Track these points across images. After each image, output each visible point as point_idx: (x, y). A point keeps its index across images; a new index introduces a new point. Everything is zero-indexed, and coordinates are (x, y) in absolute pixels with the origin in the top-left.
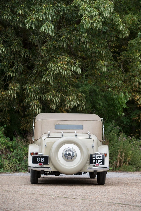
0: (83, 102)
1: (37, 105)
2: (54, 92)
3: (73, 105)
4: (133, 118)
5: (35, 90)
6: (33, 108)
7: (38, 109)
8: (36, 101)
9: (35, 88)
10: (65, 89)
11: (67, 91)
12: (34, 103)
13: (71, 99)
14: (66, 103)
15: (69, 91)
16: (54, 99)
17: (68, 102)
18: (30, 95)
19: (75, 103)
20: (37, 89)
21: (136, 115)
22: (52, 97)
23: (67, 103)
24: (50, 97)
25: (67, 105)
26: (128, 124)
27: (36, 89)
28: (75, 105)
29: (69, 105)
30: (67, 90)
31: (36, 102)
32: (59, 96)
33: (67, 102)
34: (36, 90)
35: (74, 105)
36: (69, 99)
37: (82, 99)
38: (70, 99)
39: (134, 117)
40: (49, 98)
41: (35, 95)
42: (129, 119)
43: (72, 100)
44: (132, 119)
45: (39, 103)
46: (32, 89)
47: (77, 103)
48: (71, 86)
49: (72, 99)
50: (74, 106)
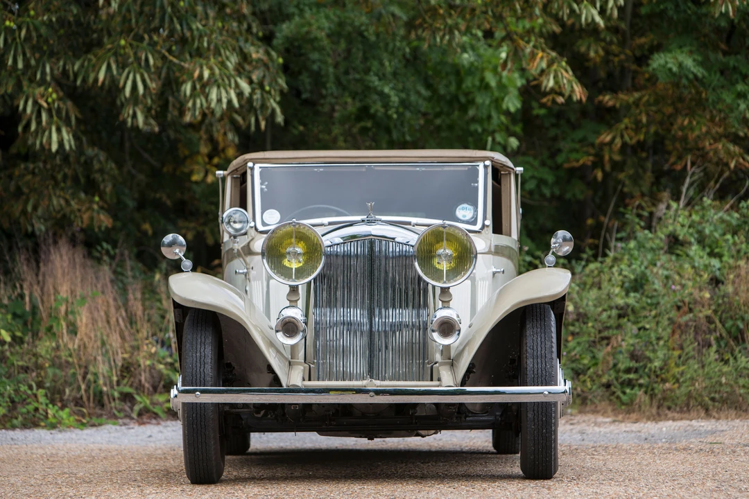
0: (269, 92)
1: (49, 111)
2: (123, 42)
3: (219, 100)
4: (568, 160)
5: (34, 34)
6: (33, 127)
7: (59, 130)
8: (46, 89)
9: (32, 28)
10: (178, 27)
11: (188, 34)
12: (35, 103)
13: (206, 74)
14: (182, 94)
15: (201, 37)
16: (127, 78)
17: (194, 88)
18: (10, 62)
19: (227, 92)
20: (43, 30)
21: (585, 149)
22: (114, 67)
23: (188, 92)
24: (109, 67)
25: (190, 104)
26: (547, 192)
27: (36, 29)
28: (230, 102)
29: (198, 102)
30: (190, 29)
31: (42, 96)
32: (151, 61)
33: (187, 88)
34: (40, 36)
35: (225, 100)
36: (196, 74)
37: (264, 77)
38: (201, 77)
39: (574, 156)
40: (101, 76)
41: (33, 62)
42: (551, 168)
43: (213, 81)
44: (566, 166)
45: (60, 99)
46: (20, 28)
47: (240, 94)
48: (211, 13)
49: (212, 74)
50: (224, 106)
